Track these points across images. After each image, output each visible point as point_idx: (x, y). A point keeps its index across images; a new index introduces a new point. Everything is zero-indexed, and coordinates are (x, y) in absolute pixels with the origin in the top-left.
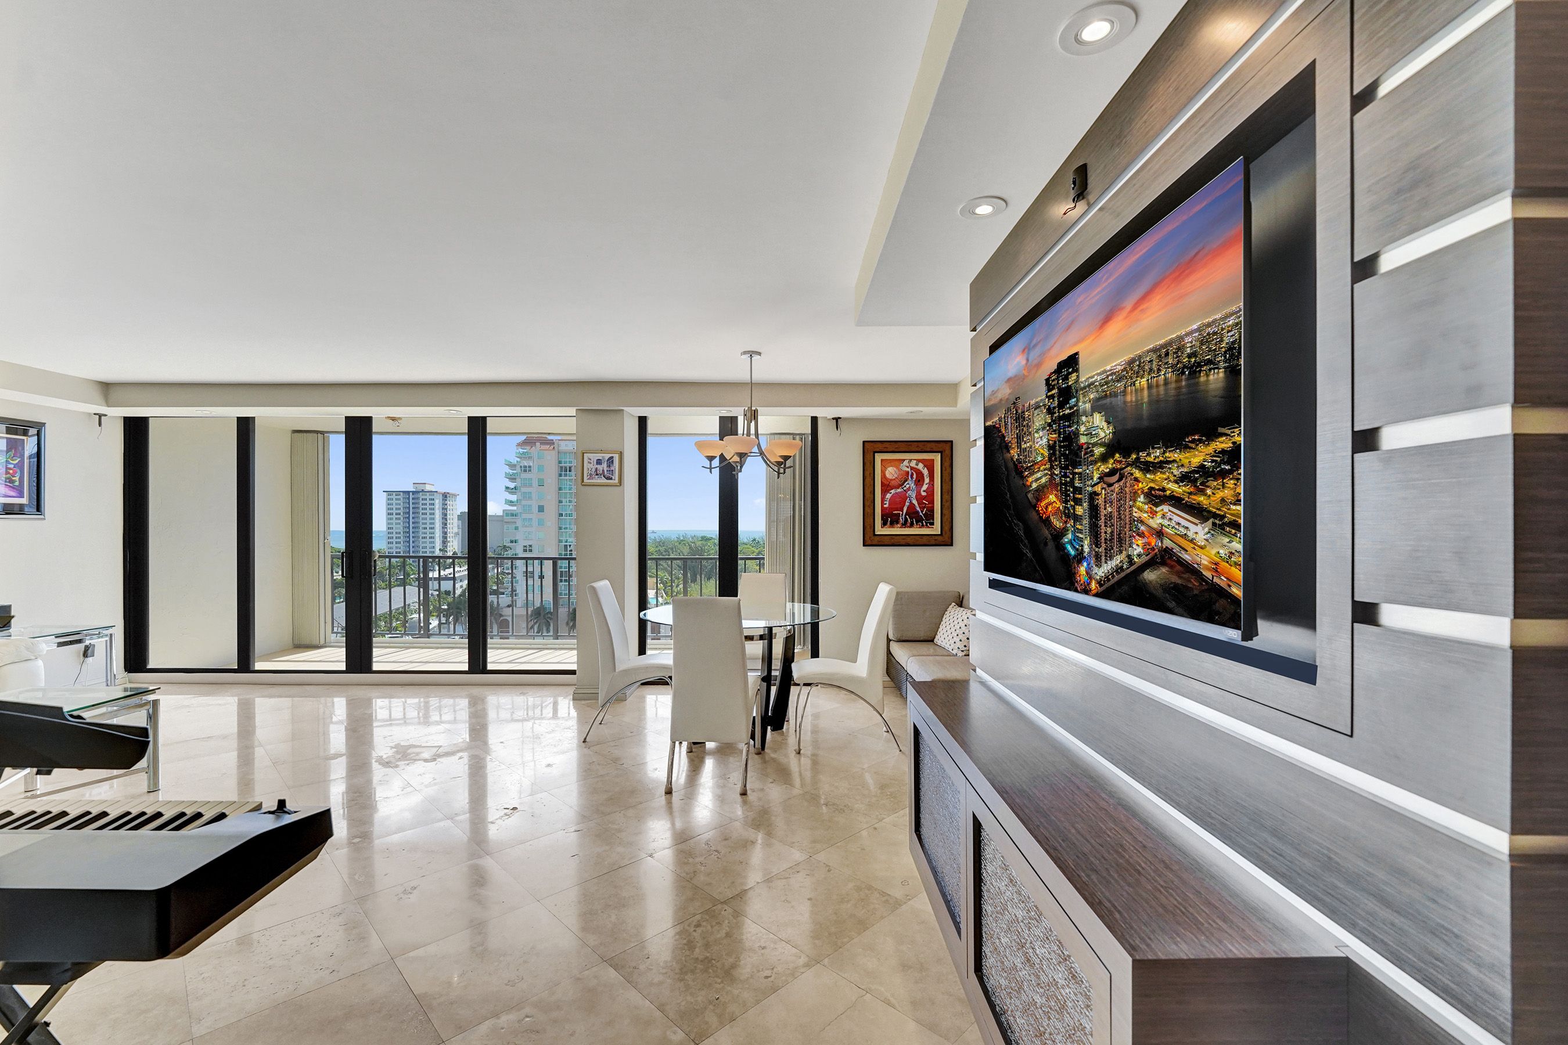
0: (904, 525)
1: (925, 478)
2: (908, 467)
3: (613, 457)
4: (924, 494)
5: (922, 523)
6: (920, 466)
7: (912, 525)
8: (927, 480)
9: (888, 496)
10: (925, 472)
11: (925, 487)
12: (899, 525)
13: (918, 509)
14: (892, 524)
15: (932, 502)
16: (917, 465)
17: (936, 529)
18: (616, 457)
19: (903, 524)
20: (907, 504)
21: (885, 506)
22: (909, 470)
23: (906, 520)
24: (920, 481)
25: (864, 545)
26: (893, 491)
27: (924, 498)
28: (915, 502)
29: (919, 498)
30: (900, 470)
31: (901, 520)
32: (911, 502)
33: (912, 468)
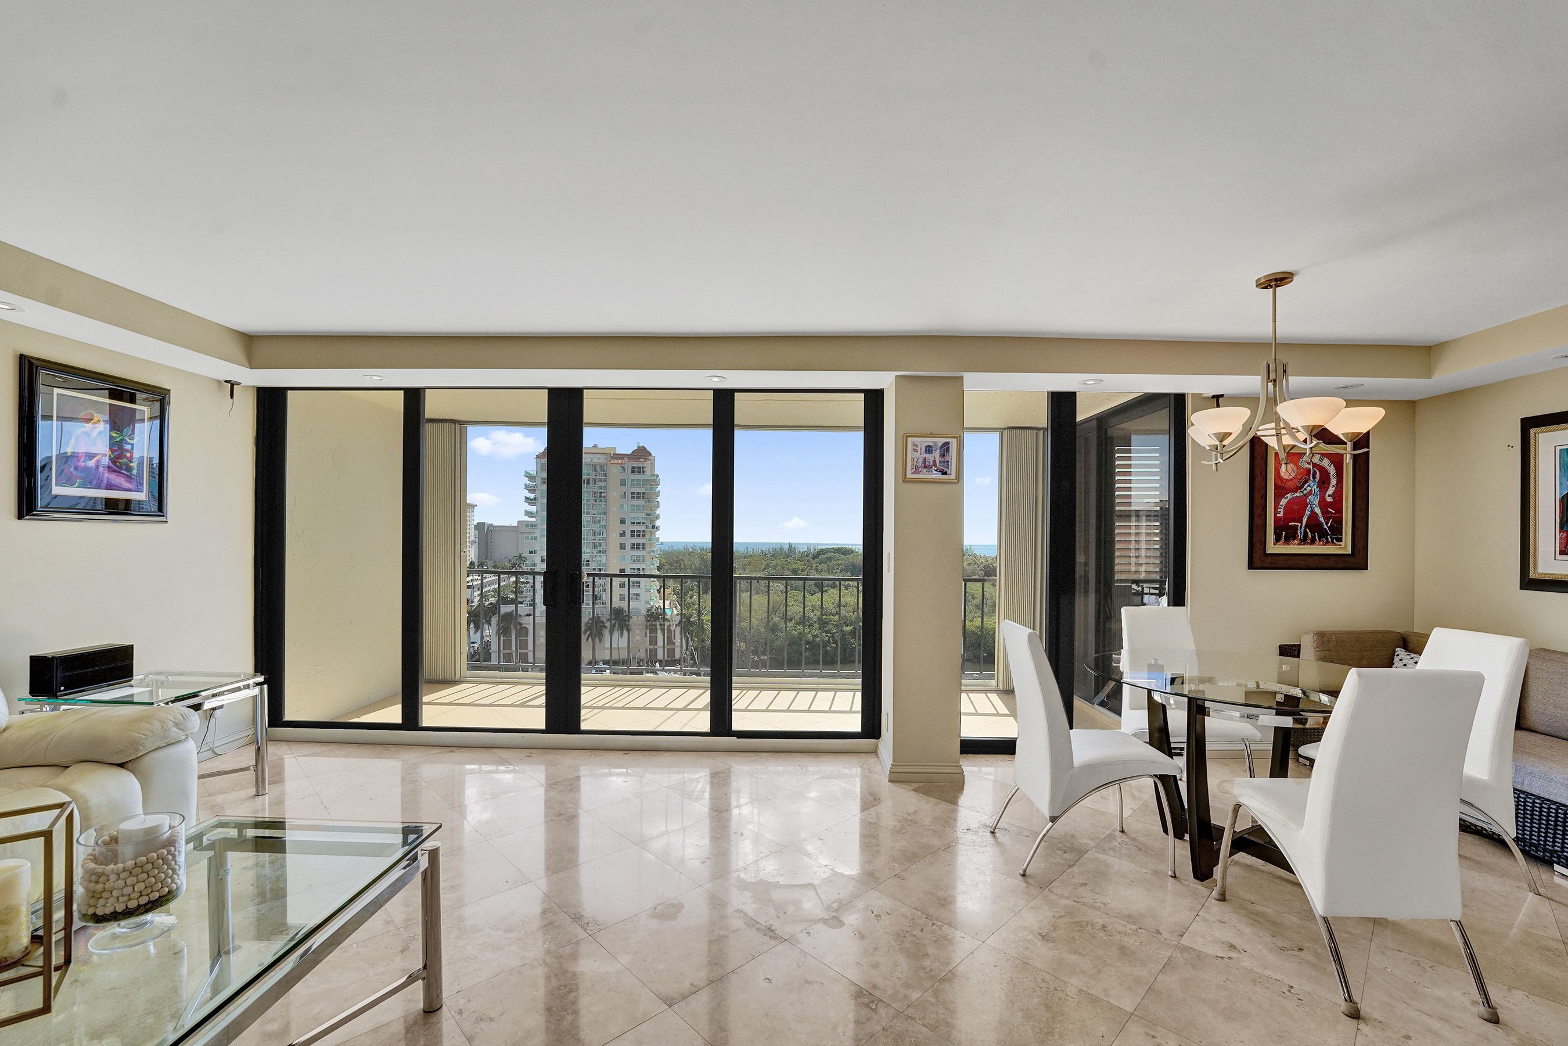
0: (1304, 541)
1: (1332, 477)
2: (1309, 464)
3: (948, 443)
4: (1329, 499)
5: (1327, 539)
6: (1326, 463)
7: (1313, 542)
8: (1334, 481)
9: (1283, 502)
10: (1332, 470)
11: (1331, 490)
12: (1296, 541)
13: (1322, 519)
14: (1287, 540)
15: (1339, 510)
16: (1321, 460)
17: (1345, 546)
18: (953, 442)
19: (1301, 541)
20: (1308, 513)
21: (1278, 515)
22: (1311, 467)
23: (1306, 533)
24: (1324, 483)
25: (1252, 566)
26: (1289, 496)
27: (1330, 505)
28: (1317, 510)
29: (1323, 504)
30: (1298, 467)
31: (1300, 535)
32: (1313, 511)
33: (1315, 465)
